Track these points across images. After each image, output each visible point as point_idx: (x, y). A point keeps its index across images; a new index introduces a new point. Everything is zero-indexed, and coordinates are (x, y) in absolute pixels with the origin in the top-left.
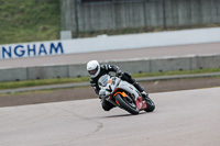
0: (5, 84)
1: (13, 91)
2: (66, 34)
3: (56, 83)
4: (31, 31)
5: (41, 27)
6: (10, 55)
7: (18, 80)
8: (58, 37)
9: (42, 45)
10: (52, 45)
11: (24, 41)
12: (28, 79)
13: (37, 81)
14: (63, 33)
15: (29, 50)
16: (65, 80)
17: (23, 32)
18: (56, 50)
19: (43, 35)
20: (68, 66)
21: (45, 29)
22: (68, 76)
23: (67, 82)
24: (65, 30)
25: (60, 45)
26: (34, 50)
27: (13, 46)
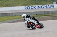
0: (39, 15)
1: (41, 17)
2: (55, 3)
3: (52, 15)
4: (46, 2)
5: (48, 1)
6: (40, 8)
7: (42, 14)
8: (53, 4)
9: (48, 6)
10: (51, 6)
11: (44, 4)
12: (45, 14)
13: (47, 15)
14: (54, 3)
15: (45, 7)
16: (54, 14)
17: (43, 2)
18: (52, 7)
19: (49, 3)
20: (55, 11)
21: (49, 2)
22: (55, 13)
23: (55, 15)
24: (55, 2)
25: (53, 6)
26: (46, 7)
27: (41, 6)
